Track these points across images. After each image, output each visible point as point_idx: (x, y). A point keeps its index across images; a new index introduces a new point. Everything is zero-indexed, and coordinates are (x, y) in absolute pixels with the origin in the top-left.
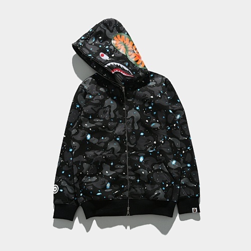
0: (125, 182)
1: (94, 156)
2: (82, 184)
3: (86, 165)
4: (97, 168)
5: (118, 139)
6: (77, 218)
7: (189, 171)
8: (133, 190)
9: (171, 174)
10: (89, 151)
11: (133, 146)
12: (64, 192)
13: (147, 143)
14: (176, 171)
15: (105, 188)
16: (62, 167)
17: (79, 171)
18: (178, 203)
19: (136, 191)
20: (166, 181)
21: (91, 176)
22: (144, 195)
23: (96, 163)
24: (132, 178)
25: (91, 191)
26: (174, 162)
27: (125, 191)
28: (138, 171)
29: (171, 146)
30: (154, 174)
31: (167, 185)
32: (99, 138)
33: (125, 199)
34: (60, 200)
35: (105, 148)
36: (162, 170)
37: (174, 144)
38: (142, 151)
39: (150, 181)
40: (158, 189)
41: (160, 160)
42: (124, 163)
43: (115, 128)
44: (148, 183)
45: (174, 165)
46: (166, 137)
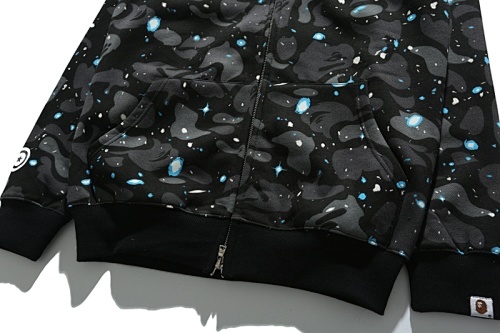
0: (233, 166)
1: (155, 77)
2: (95, 148)
3: (122, 98)
4: (157, 111)
5: (241, 43)
6: (57, 256)
7: (470, 163)
8: (254, 194)
9: (397, 154)
10: (144, 61)
11: (282, 67)
12: (39, 169)
13: (329, 64)
14: (418, 148)
15: (164, 171)
16: (59, 103)
17: (96, 109)
18: (411, 264)
19: (266, 199)
20: (377, 172)
21: (133, 132)
22: (290, 216)
23: (157, 97)
24: (259, 156)
25: (115, 169)
26: (415, 120)
27: (228, 194)
28: (282, 139)
29: (411, 71)
30: (339, 152)
31: (377, 188)
32: (185, 36)
33: (220, 219)
34: (19, 188)
35: (196, 64)
36: (366, 141)
37: (424, 66)
38: (309, 83)
39: (318, 171)
40: (342, 196)
41: (366, 108)
42: (245, 110)
43: (240, 16)
44: (311, 178)
45: (413, 128)
46: (396, 44)
